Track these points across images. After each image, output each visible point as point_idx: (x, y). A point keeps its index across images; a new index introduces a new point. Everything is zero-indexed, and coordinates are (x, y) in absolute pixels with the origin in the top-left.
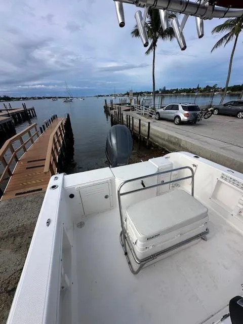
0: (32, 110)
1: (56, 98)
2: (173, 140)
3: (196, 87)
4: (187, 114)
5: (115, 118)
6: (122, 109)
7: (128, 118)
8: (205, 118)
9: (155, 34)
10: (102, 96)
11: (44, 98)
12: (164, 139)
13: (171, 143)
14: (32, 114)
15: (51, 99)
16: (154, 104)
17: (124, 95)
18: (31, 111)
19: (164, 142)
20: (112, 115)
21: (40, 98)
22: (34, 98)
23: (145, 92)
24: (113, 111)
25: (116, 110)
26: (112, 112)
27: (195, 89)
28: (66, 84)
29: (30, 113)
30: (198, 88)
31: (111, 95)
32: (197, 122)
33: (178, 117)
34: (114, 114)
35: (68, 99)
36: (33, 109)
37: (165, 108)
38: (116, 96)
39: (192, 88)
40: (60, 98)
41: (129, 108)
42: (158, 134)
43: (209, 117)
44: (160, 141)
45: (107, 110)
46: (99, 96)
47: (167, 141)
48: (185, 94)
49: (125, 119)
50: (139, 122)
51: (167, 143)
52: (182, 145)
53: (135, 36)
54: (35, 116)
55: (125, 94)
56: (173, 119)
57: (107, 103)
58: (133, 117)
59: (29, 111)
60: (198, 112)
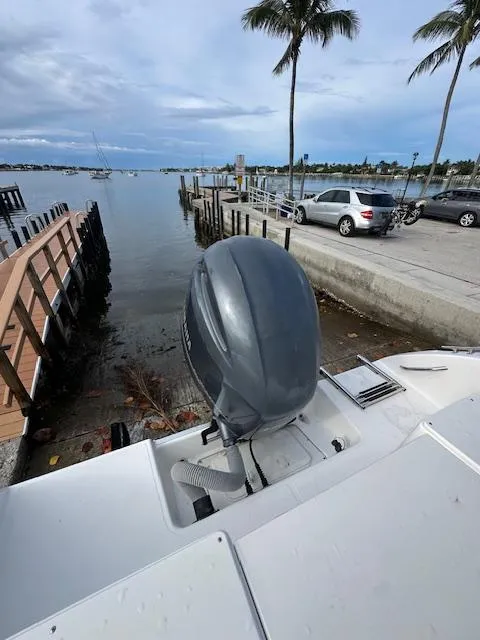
0: (12, 192)
1: (74, 168)
2: (349, 273)
3: (361, 164)
4: (370, 212)
5: (206, 216)
6: (221, 198)
7: (236, 216)
8: (406, 223)
9: (299, 23)
10: (174, 170)
11: (48, 168)
12: (324, 270)
13: (344, 280)
14: (13, 202)
15: (64, 172)
16: (291, 190)
17: (220, 171)
18: (10, 194)
19: (325, 278)
20: (197, 210)
21: (37, 168)
22: (23, 167)
23: (263, 167)
24: (201, 201)
25: (207, 200)
26: (198, 203)
27: (359, 167)
28: (95, 141)
29: (7, 198)
30: (365, 164)
31: (195, 170)
32: (388, 232)
33: (348, 218)
34: (203, 208)
35: (101, 173)
36: (15, 190)
37: (317, 197)
38: (204, 171)
39: (353, 164)
40: (82, 169)
41: (235, 196)
42: (308, 257)
43: (414, 221)
44: (315, 274)
45: (185, 200)
46: (169, 170)
47: (332, 274)
48: (340, 174)
49: (227, 219)
50: (262, 227)
51: (332, 280)
52: (373, 287)
53: (250, 25)
54: (21, 206)
55: (224, 170)
56: (337, 223)
57: (187, 185)
58: (247, 216)
59: (6, 193)
60: (395, 210)
